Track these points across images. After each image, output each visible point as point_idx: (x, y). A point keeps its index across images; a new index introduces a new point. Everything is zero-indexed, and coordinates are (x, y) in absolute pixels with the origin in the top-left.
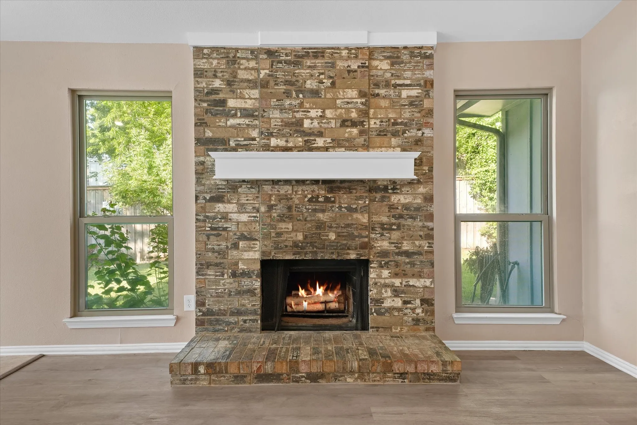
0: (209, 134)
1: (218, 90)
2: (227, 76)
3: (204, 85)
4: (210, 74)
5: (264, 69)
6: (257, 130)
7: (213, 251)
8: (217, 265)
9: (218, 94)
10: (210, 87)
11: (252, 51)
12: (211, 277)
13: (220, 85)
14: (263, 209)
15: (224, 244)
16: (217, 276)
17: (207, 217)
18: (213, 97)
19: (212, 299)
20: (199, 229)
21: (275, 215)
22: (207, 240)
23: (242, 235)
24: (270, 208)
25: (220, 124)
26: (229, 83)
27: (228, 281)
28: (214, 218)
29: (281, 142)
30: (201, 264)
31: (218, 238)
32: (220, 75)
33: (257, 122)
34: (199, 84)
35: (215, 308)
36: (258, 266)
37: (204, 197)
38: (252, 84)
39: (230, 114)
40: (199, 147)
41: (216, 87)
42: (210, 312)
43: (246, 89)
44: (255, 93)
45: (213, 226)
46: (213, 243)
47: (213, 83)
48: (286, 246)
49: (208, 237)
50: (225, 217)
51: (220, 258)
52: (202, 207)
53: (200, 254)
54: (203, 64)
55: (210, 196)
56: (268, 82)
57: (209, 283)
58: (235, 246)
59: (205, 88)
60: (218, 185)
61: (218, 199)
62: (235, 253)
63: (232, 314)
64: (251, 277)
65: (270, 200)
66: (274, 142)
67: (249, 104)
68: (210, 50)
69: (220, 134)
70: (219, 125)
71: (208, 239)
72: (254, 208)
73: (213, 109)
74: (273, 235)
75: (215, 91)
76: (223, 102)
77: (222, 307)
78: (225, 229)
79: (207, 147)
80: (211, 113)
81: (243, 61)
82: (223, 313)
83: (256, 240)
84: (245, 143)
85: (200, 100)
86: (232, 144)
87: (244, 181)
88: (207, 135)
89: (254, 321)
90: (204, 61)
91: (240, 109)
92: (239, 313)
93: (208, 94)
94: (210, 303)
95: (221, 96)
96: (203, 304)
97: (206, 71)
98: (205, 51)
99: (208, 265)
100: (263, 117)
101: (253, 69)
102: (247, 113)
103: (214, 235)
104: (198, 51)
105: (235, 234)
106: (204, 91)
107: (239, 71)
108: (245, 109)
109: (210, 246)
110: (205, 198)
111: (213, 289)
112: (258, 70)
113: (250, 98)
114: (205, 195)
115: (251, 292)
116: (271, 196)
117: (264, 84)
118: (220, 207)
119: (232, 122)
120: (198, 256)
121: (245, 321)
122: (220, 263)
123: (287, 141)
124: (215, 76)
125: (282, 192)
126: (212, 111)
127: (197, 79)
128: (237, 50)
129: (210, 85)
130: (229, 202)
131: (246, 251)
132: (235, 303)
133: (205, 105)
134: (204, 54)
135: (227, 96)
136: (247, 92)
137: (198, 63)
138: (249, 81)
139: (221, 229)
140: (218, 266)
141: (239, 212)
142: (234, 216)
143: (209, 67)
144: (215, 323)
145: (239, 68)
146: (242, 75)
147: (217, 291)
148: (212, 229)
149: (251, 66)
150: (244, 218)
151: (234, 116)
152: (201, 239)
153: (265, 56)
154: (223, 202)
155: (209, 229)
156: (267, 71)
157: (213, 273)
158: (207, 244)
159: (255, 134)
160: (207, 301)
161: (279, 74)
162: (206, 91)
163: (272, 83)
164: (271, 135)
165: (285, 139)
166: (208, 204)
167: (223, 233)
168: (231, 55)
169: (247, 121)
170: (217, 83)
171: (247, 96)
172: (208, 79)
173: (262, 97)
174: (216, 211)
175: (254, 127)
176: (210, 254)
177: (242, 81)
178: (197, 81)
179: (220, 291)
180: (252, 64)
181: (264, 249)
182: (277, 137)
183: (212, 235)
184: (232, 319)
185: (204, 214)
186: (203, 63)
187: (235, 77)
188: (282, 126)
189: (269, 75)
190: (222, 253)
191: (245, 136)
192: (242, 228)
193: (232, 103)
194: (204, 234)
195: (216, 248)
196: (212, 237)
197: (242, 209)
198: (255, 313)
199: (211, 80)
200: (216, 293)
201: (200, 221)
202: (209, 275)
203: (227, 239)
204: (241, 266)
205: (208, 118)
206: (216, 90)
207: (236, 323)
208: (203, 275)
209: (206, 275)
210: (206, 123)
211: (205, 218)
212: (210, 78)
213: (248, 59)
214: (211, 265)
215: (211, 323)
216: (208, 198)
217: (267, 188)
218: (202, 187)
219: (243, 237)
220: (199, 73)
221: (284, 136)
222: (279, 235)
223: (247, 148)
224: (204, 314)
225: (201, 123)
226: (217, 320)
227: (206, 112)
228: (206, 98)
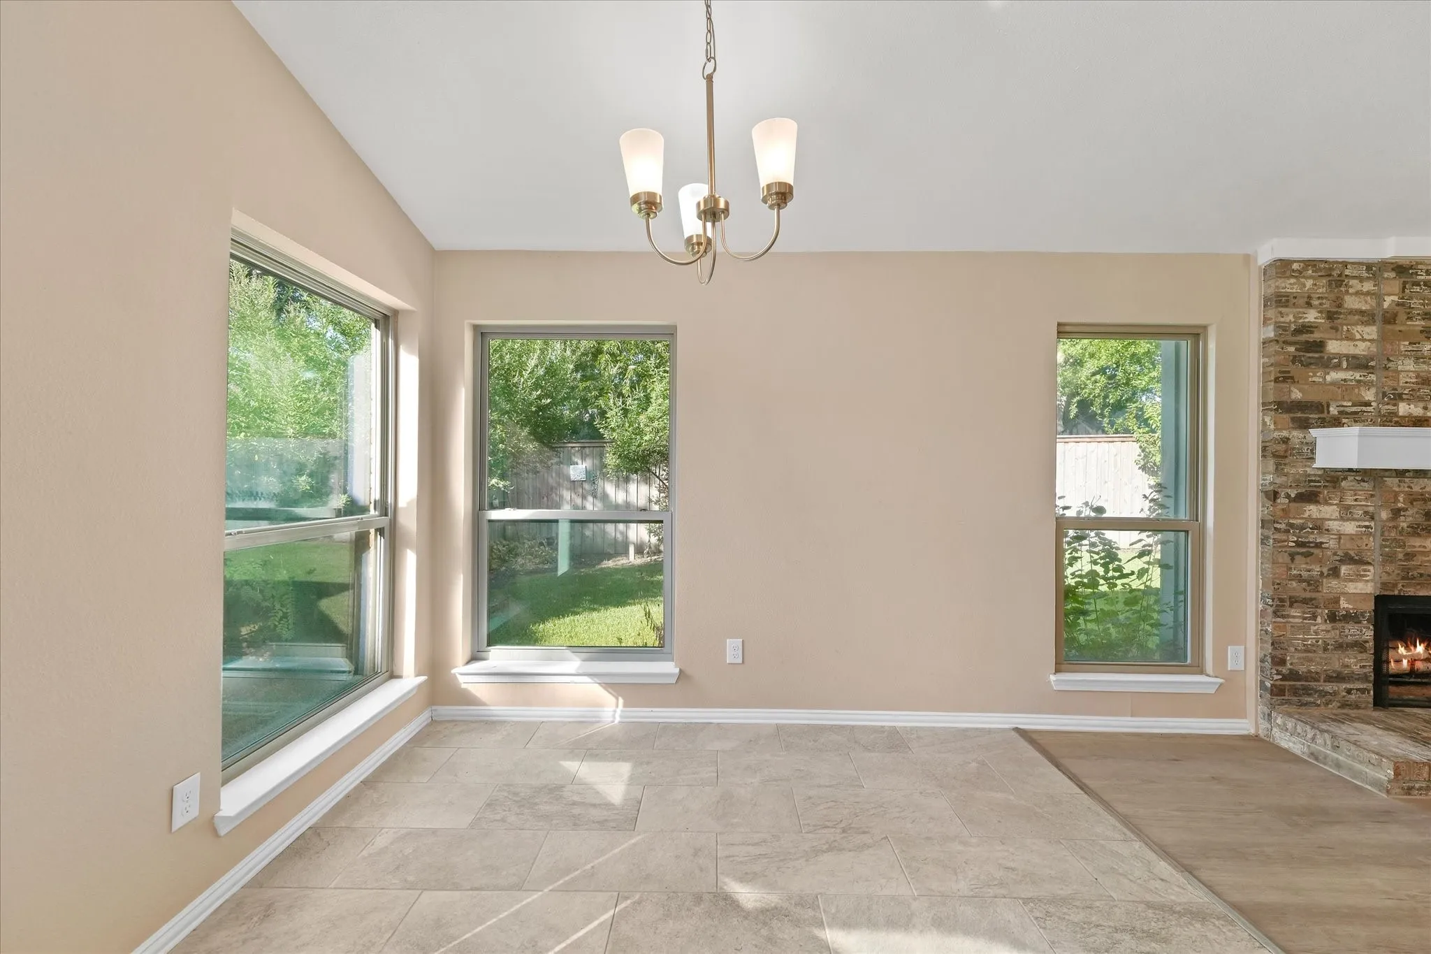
0: (1297, 395)
1: (1312, 327)
2: (1327, 305)
3: (1291, 318)
4: (1302, 301)
5: (1389, 295)
6: (1373, 390)
7: (1299, 579)
8: (1305, 601)
9: (1312, 332)
10: (1301, 321)
11: (1369, 267)
12: (1297, 620)
13: (1315, 318)
14: (1384, 515)
15: (1316, 569)
16: (1305, 619)
17: (1292, 526)
18: (1304, 337)
19: (1297, 655)
20: (1279, 545)
21: (1405, 525)
22: (1290, 562)
23: (1346, 554)
24: (1397, 513)
25: (1314, 379)
26: (1331, 316)
27: (1324, 627)
28: (1302, 528)
29: (1416, 410)
30: (1281, 600)
31: (1308, 559)
32: (1316, 302)
33: (1373, 377)
34: (1283, 317)
35: (1302, 669)
36: (1370, 606)
37: (1287, 493)
38: (1367, 317)
39: (1328, 364)
40: (1280, 415)
41: (1309, 322)
42: (1293, 675)
43: (1356, 324)
44: (1371, 332)
45: (1300, 539)
46: (1301, 567)
47: (1305, 316)
48: (1421, 575)
49: (1292, 557)
50: (1318, 526)
51: (1310, 591)
52: (1283, 510)
53: (1278, 584)
54: (1290, 286)
55: (1296, 492)
56: (1395, 315)
57: (1293, 629)
58: (1335, 572)
59: (1292, 323)
60: (1309, 475)
61: (1310, 497)
62: (1334, 583)
63: (1329, 679)
64: (1360, 622)
65: (1396, 501)
66: (1403, 409)
67: (1361, 349)
68: (1302, 264)
69: (1313, 397)
70: (1314, 382)
71: (1293, 560)
72: (1366, 513)
73: (1304, 356)
74: (1401, 556)
75: (1306, 329)
76: (1319, 346)
77: (1313, 668)
78: (1319, 545)
79: (1292, 415)
80: (1301, 362)
81: (1352, 282)
82: (1313, 677)
83: (1369, 564)
84: (1354, 409)
85: (1284, 342)
86: (1334, 410)
87: (1350, 470)
88: (1293, 396)
89: (1362, 691)
90: (1292, 281)
91: (1347, 356)
92: (1339, 678)
93: (1298, 331)
94: (1294, 660)
95: (1317, 336)
96: (1283, 662)
97: (1295, 298)
98: (1295, 266)
99: (1293, 602)
100: (1386, 368)
101: (1368, 293)
102: (1358, 363)
103: (1302, 554)
104: (1282, 267)
105: (1335, 554)
106: (1289, 327)
107: (1347, 298)
108: (1355, 357)
109: (1295, 572)
110: (1288, 496)
111: (1298, 639)
112: (1379, 297)
113: (1363, 340)
114: (1289, 491)
115: (1359, 646)
116: (1396, 495)
117: (1389, 318)
118: (1312, 510)
119: (1334, 376)
120: (1276, 587)
121: (1349, 691)
122: (1311, 599)
123: (1425, 408)
124: (1309, 305)
125: (1416, 489)
126: (1303, 359)
127: (1280, 309)
128: (1345, 264)
129: (1301, 318)
130: (1326, 503)
131: (1351, 581)
132: (1336, 662)
133: (1292, 349)
134: (1293, 271)
135: (1326, 336)
136: (1358, 330)
137: (1283, 285)
138: (1362, 312)
139: (1312, 545)
140: (1307, 604)
141: (1342, 519)
142: (1334, 525)
143: (1299, 291)
144: (1301, 692)
145: (1347, 292)
146: (1351, 302)
147: (1305, 643)
148: (1299, 544)
149: (1365, 290)
150: (1350, 528)
151: (1338, 367)
152: (1280, 560)
153: (1393, 275)
154: (1317, 502)
155: (1294, 544)
156: (1396, 298)
157: (1299, 614)
158: (1291, 568)
159: (1369, 395)
160: (1288, 658)
161: (1415, 303)
162: (1293, 327)
163: (1402, 317)
164: (1399, 397)
165: (1421, 405)
166: (1293, 505)
167: (1316, 551)
168: (1335, 273)
169: (1357, 375)
170: (1312, 316)
171: (1358, 336)
172: (1298, 310)
173: (1383, 338)
174: (1306, 515)
175: (1369, 385)
176: (1294, 584)
177: (1352, 312)
178: (1281, 313)
179: (1309, 643)
180: (1368, 286)
181: (1385, 578)
182: (1409, 401)
183: (1298, 553)
184: (1329, 687)
185: (1286, 521)
186: (1290, 284)
187: (1340, 306)
188: (1417, 383)
189: (1398, 304)
190: (1314, 584)
191: (1354, 399)
192: (1347, 545)
193: (1333, 347)
194: (1286, 552)
195: (1305, 574)
196: (1298, 558)
197: (1346, 513)
198: (1364, 678)
199: (1301, 310)
200: (1304, 645)
201: (1279, 532)
202: (1294, 617)
203: (1320, 561)
204: (1344, 604)
205: (1295, 370)
206: (1309, 327)
207: (1335, 693)
208: (1283, 617)
209: (1288, 616)
210: (1292, 378)
211: (1288, 528)
212: (1302, 308)
213: (1361, 279)
214: (1296, 602)
215: (1295, 692)
216: (1293, 496)
217: (1392, 482)
218: (1284, 479)
219: (1348, 559)
220: (1280, 301)
221: (1421, 399)
222: (1409, 556)
223: (1356, 418)
224: (1284, 678)
225: (1284, 377)
226: (1304, 688)
227: (1293, 360)
228: (1292, 339)
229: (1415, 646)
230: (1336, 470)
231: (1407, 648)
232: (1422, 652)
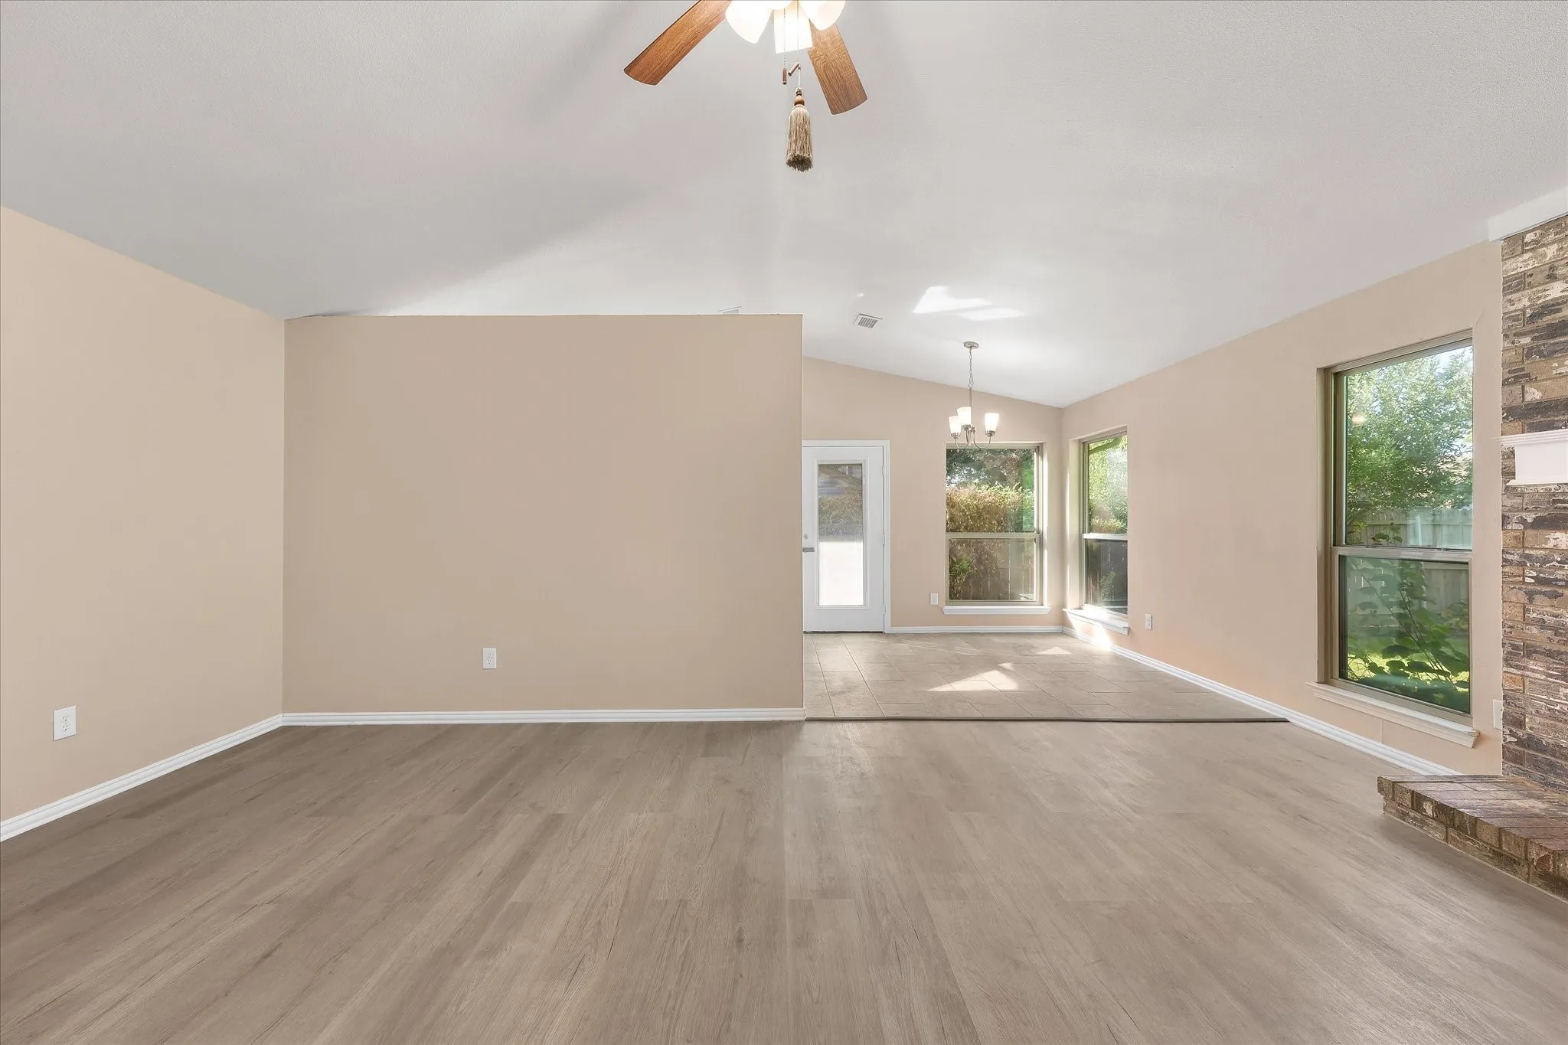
0: (1534, 394)
1: (1558, 304)
3: (1526, 302)
4: (1540, 277)
7: (1542, 624)
8: (1550, 654)
9: (1559, 311)
10: (1540, 302)
12: (1537, 676)
13: (1562, 291)
16: (1551, 676)
17: (1529, 557)
18: (1548, 319)
19: (1538, 719)
20: (1511, 579)
22: (1527, 602)
25: (1562, 370)
28: (1545, 560)
30: (1516, 647)
31: (1555, 602)
32: (1563, 271)
34: (1513, 305)
35: (1547, 739)
37: (1522, 517)
40: (1511, 424)
41: (1552, 299)
42: (1534, 741)
45: (1542, 575)
46: (1543, 609)
47: (1547, 293)
49: (1530, 595)
51: (1558, 642)
52: (1516, 538)
53: (1511, 627)
54: (1524, 263)
55: (1534, 516)
57: (1532, 686)
59: (1528, 307)
60: (1554, 494)
61: (1555, 522)
68: (1538, 232)
69: (1560, 391)
70: (1560, 374)
71: (1531, 600)
73: (1544, 345)
75: (1550, 308)
77: (1564, 742)
79: (1528, 421)
80: (1541, 354)
82: (1564, 754)
85: (1515, 335)
88: (1528, 398)
90: (1527, 256)
93: (1536, 316)
94: (1534, 725)
95: (1566, 313)
96: (1521, 724)
97: (1531, 275)
98: (1529, 237)
99: (1530, 651)
103: (1544, 593)
106: (1524, 312)
109: (1535, 615)
110: (1523, 521)
111: (1541, 700)
114: (1524, 515)
118: (1560, 539)
120: (1508, 630)
122: (1560, 653)
124: (1552, 278)
126: (1543, 348)
127: (1509, 297)
129: (1539, 298)
133: (1527, 338)
134: (1527, 244)
137: (1513, 266)
139: (1560, 584)
140: (1553, 658)
143: (1536, 265)
144: (1546, 768)
147: (1552, 707)
148: (1539, 581)
152: (1514, 599)
154: (1566, 528)
155: (1533, 581)
157: (1541, 669)
158: (1529, 610)
160: (1527, 720)
162: (1529, 312)
166: (1529, 532)
167: (1565, 592)
170: (1556, 291)
172: (1534, 289)
174: (1550, 545)
176: (1535, 630)
178: (1512, 299)
179: (1558, 708)
183: (1540, 593)
185: (1521, 551)
186: (1524, 261)
190: (1565, 634)
194: (1520, 589)
195: (1550, 619)
196: (1538, 599)
199: (1540, 288)
200: (1549, 710)
201: (1511, 565)
202: (1533, 671)
205: (1535, 364)
206: (1553, 305)
208: (1517, 667)
209: (1524, 668)
210: (1528, 375)
211: (1524, 560)
212: (1540, 285)
214: (1535, 652)
215: (1536, 764)
216: (1530, 520)
218: (1518, 500)
220: (1509, 286)
224: (1520, 742)
225: (1516, 377)
226: (1551, 764)
227: (1529, 352)
228: (1528, 328)
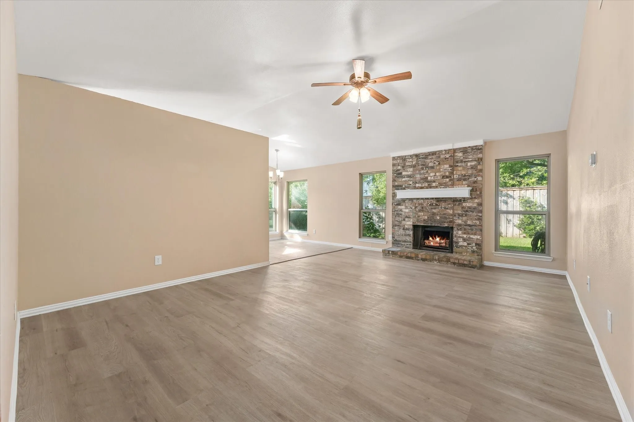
0: (396, 184)
2: (402, 165)
4: (397, 165)
5: (414, 161)
6: (412, 182)
7: (397, 221)
8: (398, 226)
11: (411, 156)
12: (397, 229)
14: (413, 208)
15: (401, 219)
17: (395, 210)
18: (398, 172)
19: (397, 236)
20: (393, 214)
21: (418, 210)
23: (406, 216)
24: (416, 207)
25: (400, 180)
26: (403, 167)
27: (402, 231)
28: (398, 210)
29: (420, 185)
30: (393, 225)
31: (399, 217)
32: (400, 165)
33: (412, 179)
34: (394, 168)
35: (398, 239)
36: (412, 227)
38: (411, 166)
39: (403, 177)
40: (393, 188)
42: (396, 240)
43: (408, 168)
44: (411, 169)
46: (397, 219)
48: (421, 221)
49: (396, 216)
50: (401, 210)
52: (394, 207)
54: (395, 162)
55: (396, 203)
56: (416, 165)
57: (396, 231)
58: (404, 220)
59: (396, 169)
61: (399, 204)
62: (404, 222)
63: (403, 242)
64: (409, 230)
65: (416, 205)
66: (417, 185)
67: (409, 173)
69: (400, 184)
72: (410, 207)
73: (398, 176)
74: (417, 216)
75: (399, 170)
76: (401, 173)
77: (400, 239)
78: (401, 214)
79: (396, 188)
81: (407, 159)
82: (400, 241)
83: (411, 218)
84: (408, 186)
85: (394, 173)
86: (404, 187)
87: (407, 199)
89: (410, 245)
90: (396, 161)
91: (406, 175)
92: (405, 242)
93: (396, 171)
94: (396, 238)
95: (400, 171)
96: (394, 238)
98: (396, 158)
99: (396, 225)
100: (414, 177)
101: (411, 161)
102: (409, 176)
104: (394, 159)
105: (404, 216)
107: (406, 163)
108: (408, 175)
111: (397, 233)
112: (412, 162)
113: (410, 171)
115: (409, 235)
116: (416, 203)
117: (414, 166)
118: (400, 207)
119: (404, 179)
120: (393, 222)
121: (407, 244)
122: (399, 225)
123: (422, 185)
124: (399, 165)
125: (420, 202)
128: (406, 156)
130: (402, 205)
131: (408, 222)
132: (404, 238)
133: (395, 175)
135: (402, 171)
136: (408, 169)
138: (409, 166)
141: (405, 209)
142: (404, 210)
143: (397, 163)
145: (406, 162)
146: (407, 164)
148: (397, 214)
149: (410, 161)
150: (407, 211)
151: (404, 177)
152: (393, 217)
153: (415, 157)
154: (400, 205)
156: (415, 162)
158: (395, 219)
159: (411, 183)
161: (420, 162)
163: (417, 166)
164: (416, 183)
165: (421, 184)
166: (396, 206)
167: (400, 215)
168: (404, 158)
169: (408, 179)
170: (399, 168)
171: (409, 171)
173: (413, 171)
174: (398, 208)
175: (411, 181)
176: (396, 222)
177: (407, 166)
179: (399, 234)
180: (411, 160)
181: (414, 221)
182: (418, 184)
184: (403, 243)
187: (405, 165)
188: (420, 180)
189: (416, 163)
190: (400, 222)
191: (408, 184)
192: (406, 214)
193: (404, 173)
195: (398, 220)
196: (397, 217)
197: (406, 208)
198: (410, 242)
199: (397, 167)
201: (393, 212)
203: (401, 218)
204: (406, 226)
205: (396, 179)
207: (404, 245)
208: (394, 228)
213: (409, 159)
215: (396, 244)
217: (415, 201)
218: (394, 201)
219: (407, 217)
220: (394, 165)
221: (421, 183)
222: (419, 216)
223: (408, 188)
224: (394, 241)
225: (394, 181)
226: (398, 243)
227: (396, 177)
228: (396, 173)
229: (436, 238)
230: (404, 199)
231: (433, 238)
232: (438, 241)
